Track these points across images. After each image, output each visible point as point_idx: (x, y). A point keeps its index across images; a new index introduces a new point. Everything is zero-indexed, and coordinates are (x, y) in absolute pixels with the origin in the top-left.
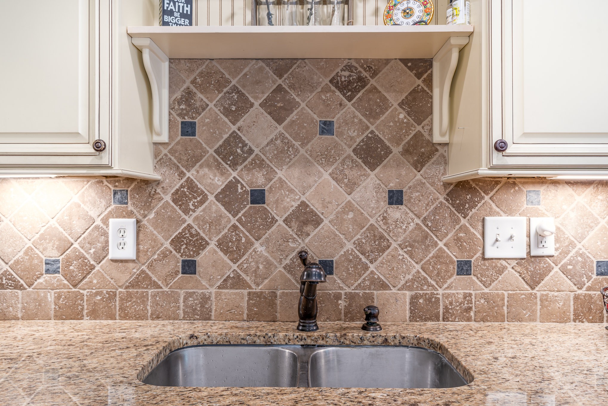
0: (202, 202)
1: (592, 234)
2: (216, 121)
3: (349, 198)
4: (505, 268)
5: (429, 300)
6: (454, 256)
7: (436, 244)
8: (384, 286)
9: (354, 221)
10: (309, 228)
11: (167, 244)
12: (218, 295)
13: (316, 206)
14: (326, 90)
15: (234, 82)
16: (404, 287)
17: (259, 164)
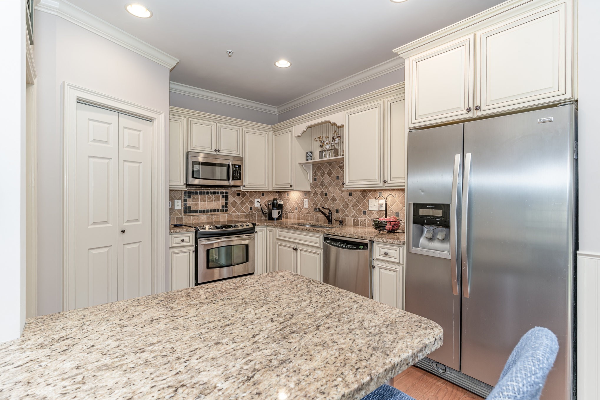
0: (317, 196)
1: (395, 204)
2: (320, 177)
3: (342, 194)
4: (374, 213)
5: (357, 220)
6: (362, 209)
7: (358, 206)
8: (348, 216)
9: (342, 200)
10: (334, 202)
11: (312, 205)
12: (320, 216)
13: (336, 197)
14: (338, 169)
15: (322, 168)
16: (352, 217)
17: (326, 187)
